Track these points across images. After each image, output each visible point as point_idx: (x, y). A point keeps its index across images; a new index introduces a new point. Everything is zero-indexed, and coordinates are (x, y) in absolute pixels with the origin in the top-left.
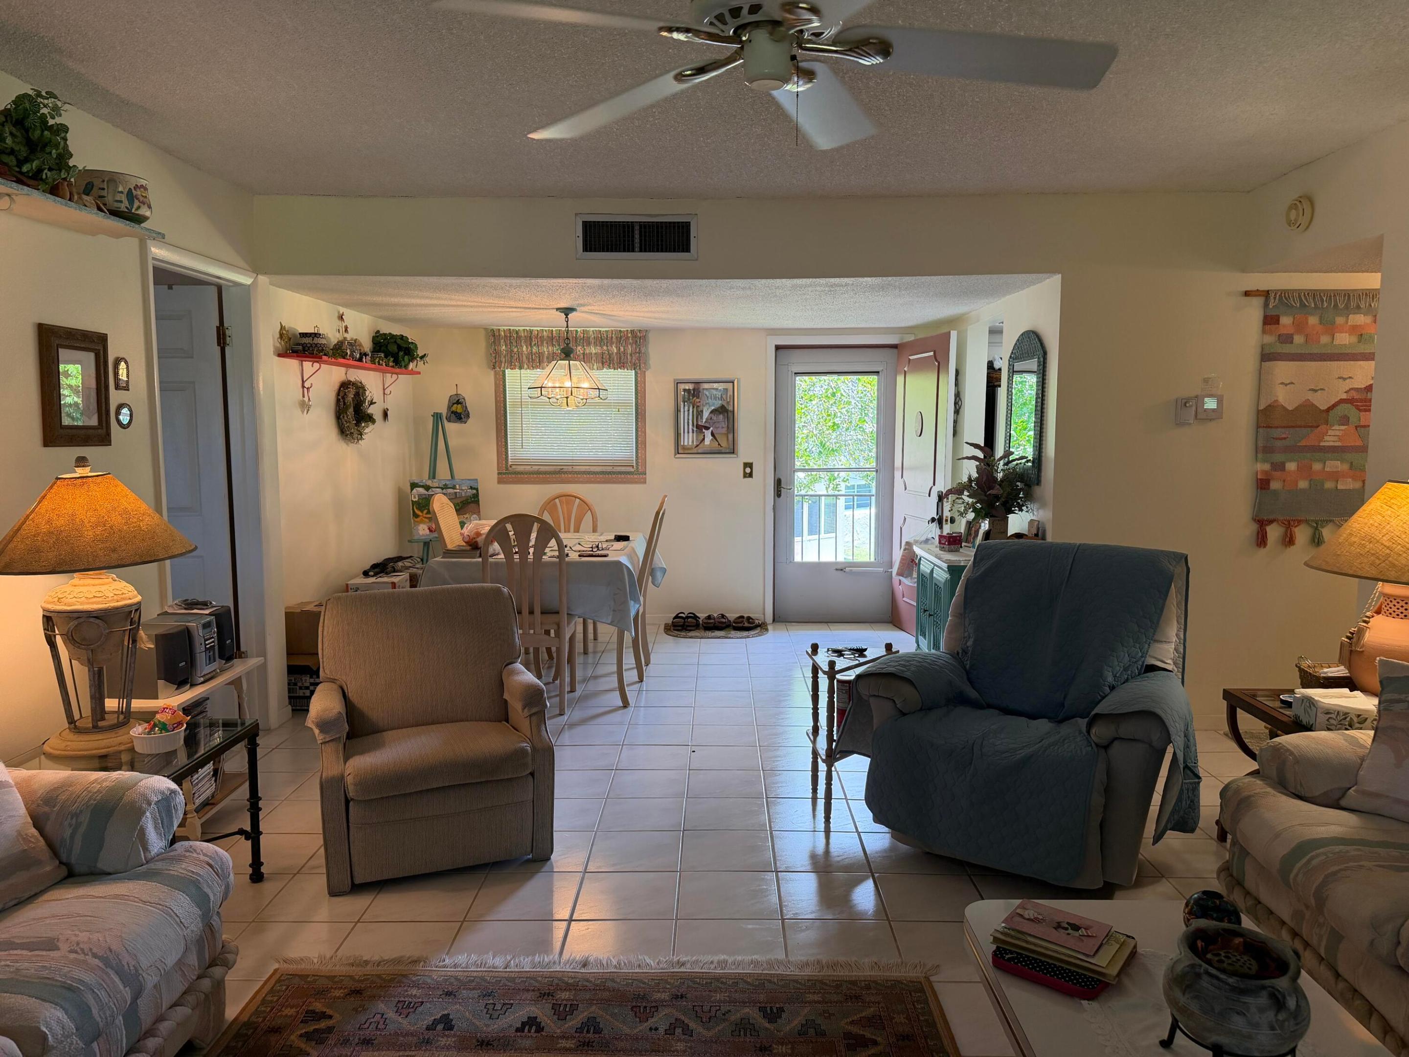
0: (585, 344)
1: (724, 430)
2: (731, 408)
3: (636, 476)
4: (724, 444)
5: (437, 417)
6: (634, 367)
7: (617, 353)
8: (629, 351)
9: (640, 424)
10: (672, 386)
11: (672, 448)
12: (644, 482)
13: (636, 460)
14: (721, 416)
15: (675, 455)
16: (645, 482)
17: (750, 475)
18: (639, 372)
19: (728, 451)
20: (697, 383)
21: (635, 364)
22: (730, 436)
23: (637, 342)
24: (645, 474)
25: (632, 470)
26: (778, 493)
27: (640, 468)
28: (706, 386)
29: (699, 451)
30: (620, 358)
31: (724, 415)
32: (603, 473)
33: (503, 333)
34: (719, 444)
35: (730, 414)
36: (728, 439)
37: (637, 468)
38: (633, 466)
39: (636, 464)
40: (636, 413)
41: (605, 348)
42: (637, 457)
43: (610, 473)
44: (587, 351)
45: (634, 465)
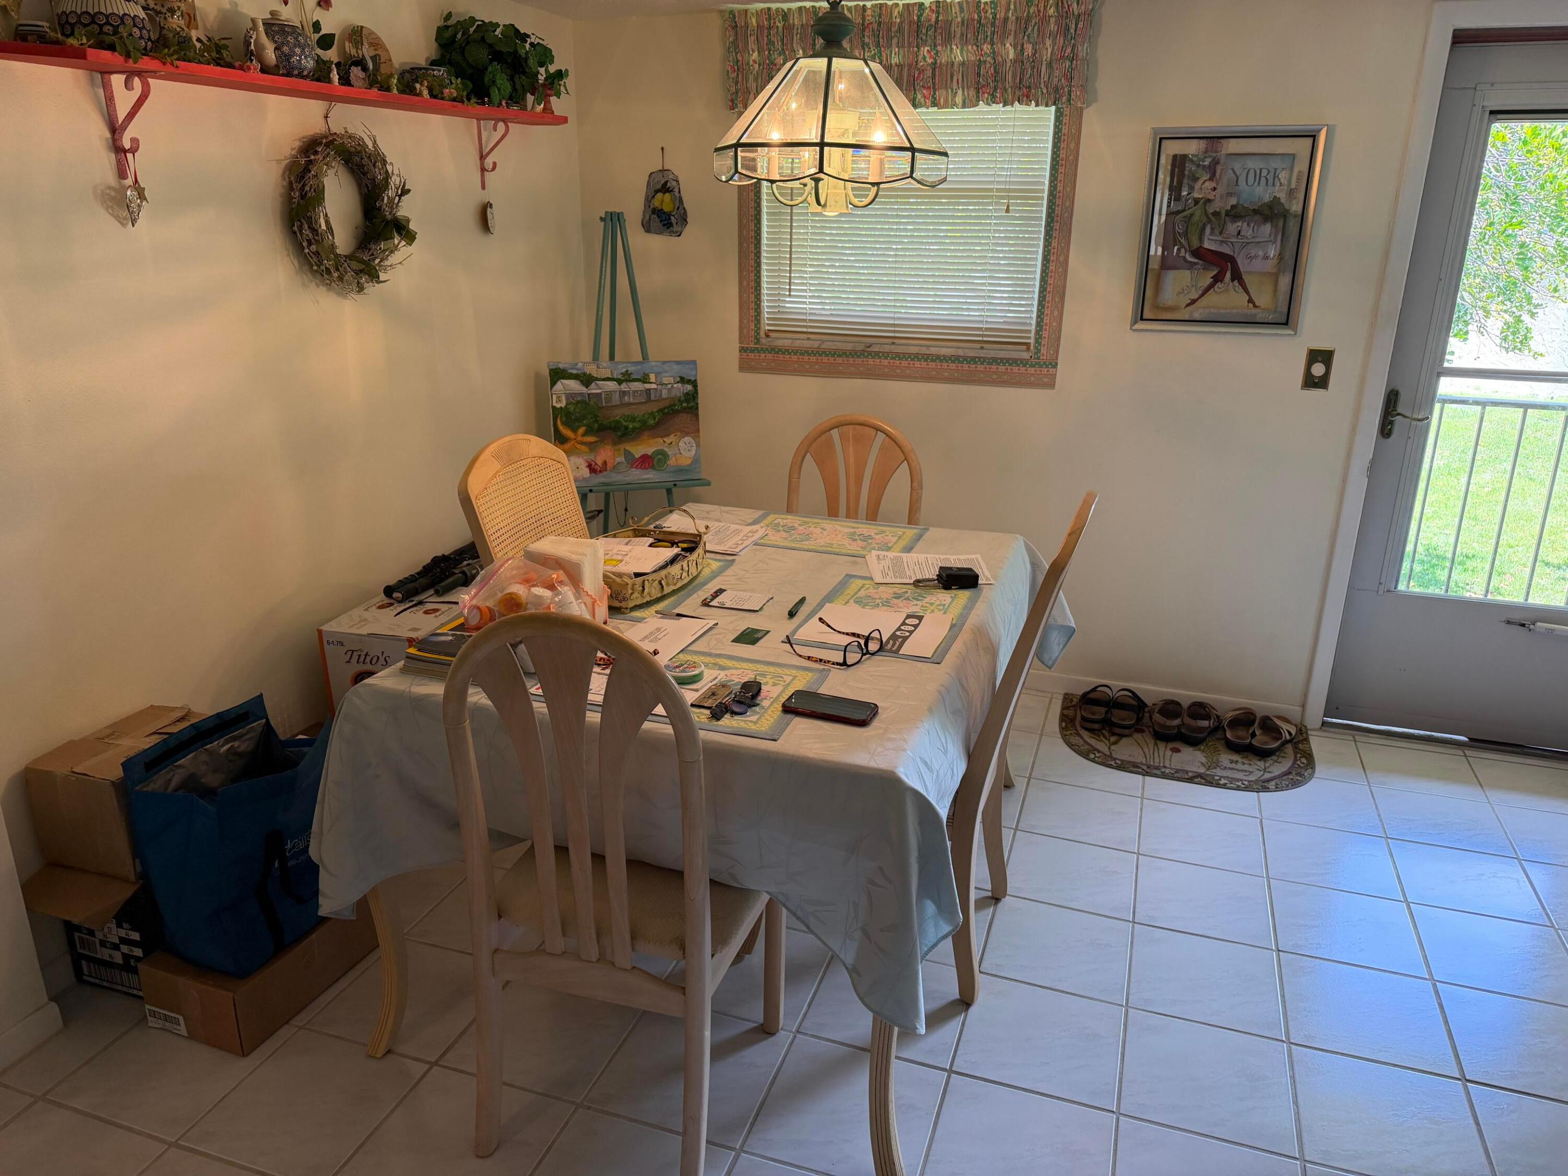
0: (939, 42)
1: (1270, 266)
2: (1296, 207)
3: (1032, 370)
4: (1264, 298)
5: (613, 220)
6: (1055, 96)
7: (1015, 61)
8: (1047, 54)
9: (1054, 243)
10: (1145, 147)
11: (1128, 305)
12: (1050, 384)
13: (1037, 332)
14: (1267, 228)
15: (1135, 322)
16: (1052, 385)
17: (1320, 383)
18: (1066, 111)
19: (1270, 318)
20: (1214, 139)
21: (1056, 90)
22: (1285, 281)
23: (1068, 28)
24: (1055, 366)
25: (1026, 355)
26: (1386, 430)
27: (1044, 350)
28: (1233, 146)
29: (1197, 316)
30: (1022, 74)
31: (1275, 226)
32: (956, 359)
33: (754, 21)
34: (1250, 301)
35: (1293, 225)
36: (1275, 290)
37: (1038, 351)
38: (1028, 345)
39: (1036, 340)
40: (1049, 215)
41: (986, 48)
42: (1039, 323)
43: (974, 360)
44: (944, 59)
45: (1032, 341)
